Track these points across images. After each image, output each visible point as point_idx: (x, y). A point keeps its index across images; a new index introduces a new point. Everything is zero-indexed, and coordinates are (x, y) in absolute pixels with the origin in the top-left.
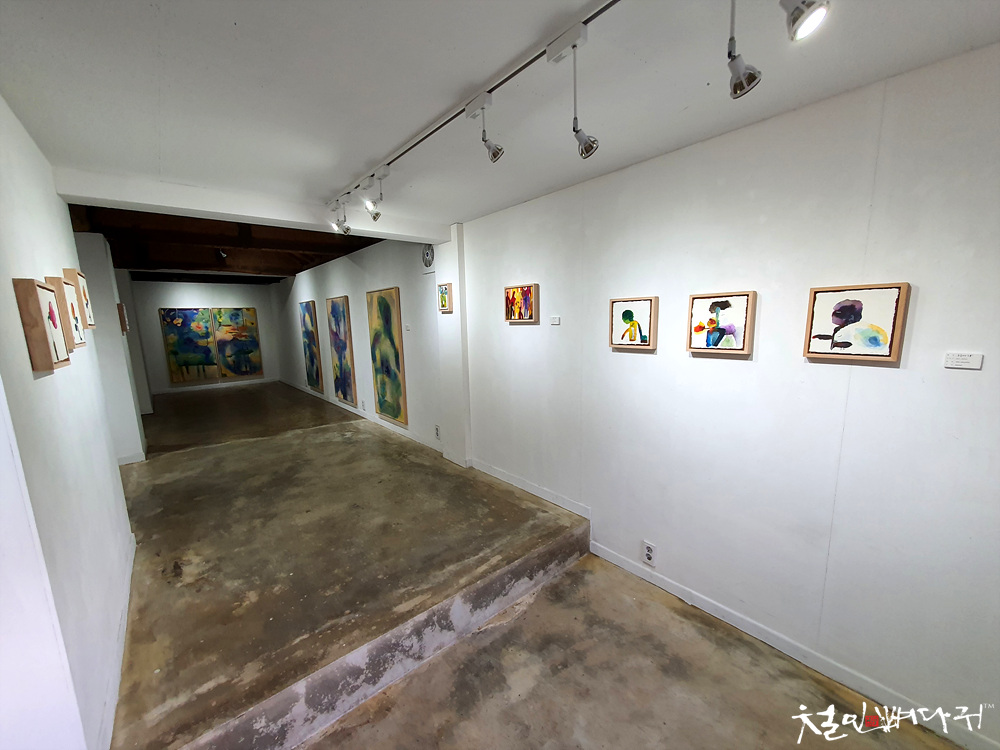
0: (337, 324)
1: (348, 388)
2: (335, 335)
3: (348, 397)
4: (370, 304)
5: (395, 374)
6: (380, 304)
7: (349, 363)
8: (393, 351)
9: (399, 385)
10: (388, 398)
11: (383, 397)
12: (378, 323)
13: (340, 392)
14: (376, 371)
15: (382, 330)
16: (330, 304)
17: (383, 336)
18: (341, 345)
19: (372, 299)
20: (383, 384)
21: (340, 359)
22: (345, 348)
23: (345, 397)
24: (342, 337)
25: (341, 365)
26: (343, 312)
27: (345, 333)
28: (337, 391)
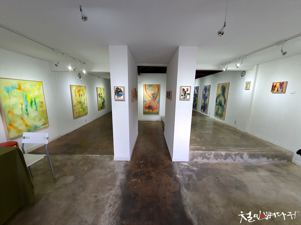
0: (206, 92)
1: (205, 109)
2: (204, 95)
3: (205, 111)
4: (218, 87)
5: (223, 106)
6: (222, 87)
7: (207, 102)
8: (224, 100)
9: (224, 109)
10: (219, 112)
11: (218, 112)
12: (220, 92)
13: (202, 110)
14: (217, 105)
15: (221, 94)
16: (204, 87)
17: (221, 96)
18: (205, 98)
19: (219, 86)
20: (218, 108)
21: (204, 101)
22: (207, 98)
23: (204, 111)
24: (206, 95)
25: (204, 103)
26: (208, 89)
27: (208, 95)
28: (201, 109)
